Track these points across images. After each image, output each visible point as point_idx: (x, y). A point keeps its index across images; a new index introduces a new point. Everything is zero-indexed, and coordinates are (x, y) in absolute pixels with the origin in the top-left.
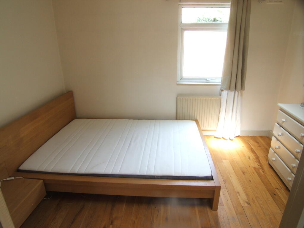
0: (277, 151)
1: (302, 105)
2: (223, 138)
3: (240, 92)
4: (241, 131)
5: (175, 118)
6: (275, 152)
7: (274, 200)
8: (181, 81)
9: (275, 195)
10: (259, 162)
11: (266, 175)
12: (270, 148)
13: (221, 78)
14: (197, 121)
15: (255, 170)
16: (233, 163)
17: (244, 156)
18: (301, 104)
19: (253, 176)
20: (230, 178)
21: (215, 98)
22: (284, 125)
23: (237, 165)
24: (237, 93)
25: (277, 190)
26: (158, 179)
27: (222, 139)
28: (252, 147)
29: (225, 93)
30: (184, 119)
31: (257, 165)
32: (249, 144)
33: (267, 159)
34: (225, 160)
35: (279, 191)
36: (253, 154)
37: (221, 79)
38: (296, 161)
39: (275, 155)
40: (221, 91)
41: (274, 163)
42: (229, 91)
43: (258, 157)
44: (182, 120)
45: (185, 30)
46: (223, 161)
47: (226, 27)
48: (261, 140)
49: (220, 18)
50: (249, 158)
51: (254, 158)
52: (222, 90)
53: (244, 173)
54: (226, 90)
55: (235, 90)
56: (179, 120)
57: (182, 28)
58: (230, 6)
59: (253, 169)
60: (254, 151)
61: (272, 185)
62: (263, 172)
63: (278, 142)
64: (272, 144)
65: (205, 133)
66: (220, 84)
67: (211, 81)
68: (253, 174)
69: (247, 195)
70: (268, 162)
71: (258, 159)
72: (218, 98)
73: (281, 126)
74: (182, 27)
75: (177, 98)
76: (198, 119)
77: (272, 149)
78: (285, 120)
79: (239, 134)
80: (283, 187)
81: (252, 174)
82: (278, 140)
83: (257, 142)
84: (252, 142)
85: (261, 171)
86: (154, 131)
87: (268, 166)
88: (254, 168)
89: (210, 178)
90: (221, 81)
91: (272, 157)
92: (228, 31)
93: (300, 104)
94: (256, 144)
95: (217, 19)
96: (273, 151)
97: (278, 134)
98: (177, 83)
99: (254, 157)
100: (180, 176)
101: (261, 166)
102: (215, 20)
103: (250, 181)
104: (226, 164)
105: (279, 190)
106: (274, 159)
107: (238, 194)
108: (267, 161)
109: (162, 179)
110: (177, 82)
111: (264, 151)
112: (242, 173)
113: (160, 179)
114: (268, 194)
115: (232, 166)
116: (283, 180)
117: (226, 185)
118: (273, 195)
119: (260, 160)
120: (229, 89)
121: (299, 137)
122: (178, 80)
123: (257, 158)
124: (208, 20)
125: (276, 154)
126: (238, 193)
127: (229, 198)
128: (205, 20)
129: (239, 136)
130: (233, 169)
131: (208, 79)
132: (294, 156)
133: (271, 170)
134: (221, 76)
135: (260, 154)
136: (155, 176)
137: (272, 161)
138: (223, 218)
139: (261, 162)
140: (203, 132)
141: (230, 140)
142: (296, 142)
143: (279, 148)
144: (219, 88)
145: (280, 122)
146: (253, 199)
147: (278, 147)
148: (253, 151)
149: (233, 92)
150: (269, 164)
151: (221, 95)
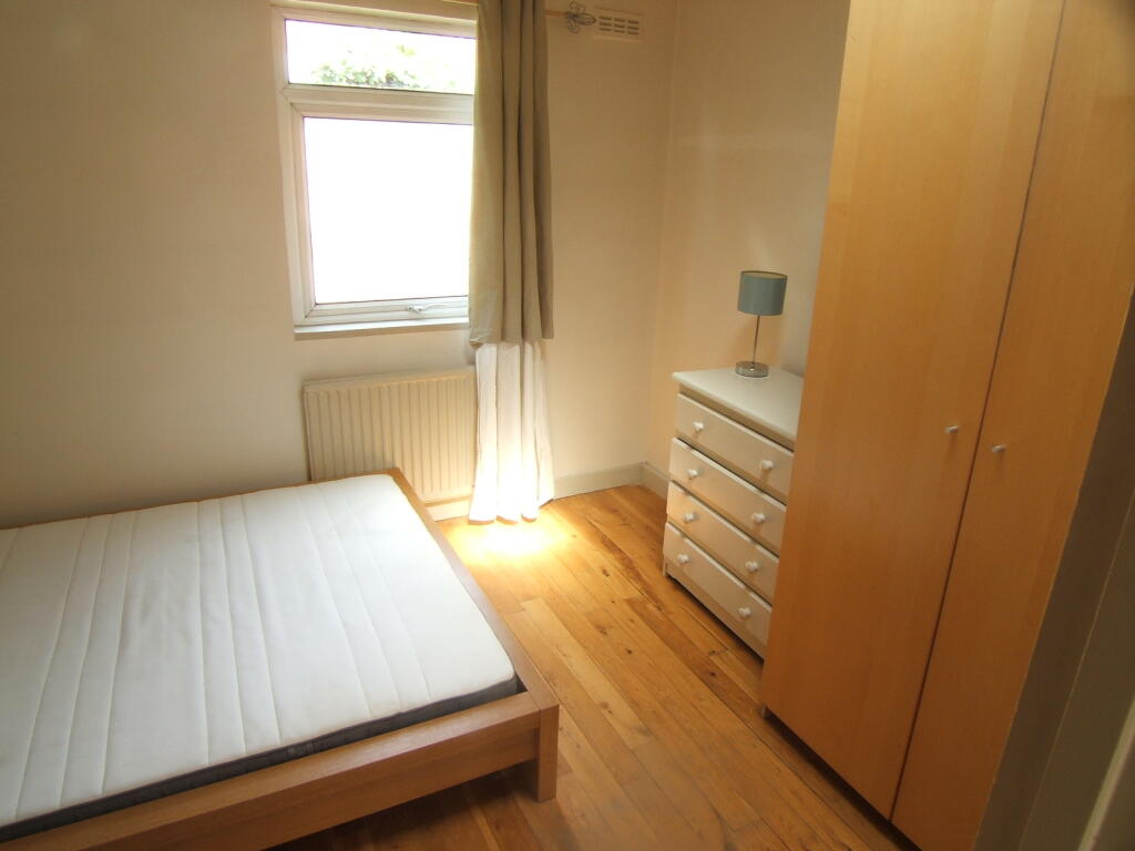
0: (691, 529)
1: (741, 369)
2: (500, 519)
3: (536, 344)
4: (558, 483)
5: (305, 476)
6: (684, 535)
7: (716, 694)
8: (308, 321)
9: (713, 674)
10: (638, 577)
11: (671, 616)
12: (667, 524)
13: (467, 299)
14: (397, 475)
15: (633, 608)
16: (557, 604)
17: (587, 568)
18: (738, 365)
19: (633, 630)
20: (564, 659)
21: (454, 377)
22: (701, 441)
23: (572, 605)
24: (528, 347)
25: (714, 659)
26: (307, 754)
27: (497, 523)
28: (604, 531)
29: (487, 355)
30: (345, 476)
31: (634, 592)
32: (590, 523)
33: (659, 561)
34: (529, 597)
35: (721, 659)
36: (611, 555)
37: (467, 304)
38: (757, 550)
39: (687, 545)
40: (471, 349)
41: (685, 570)
42: (503, 344)
43: (631, 561)
44: (336, 477)
45: (305, 114)
46: (523, 604)
47: (469, 109)
48: (621, 500)
49: (413, 77)
50: (605, 572)
51: (620, 566)
52: (477, 345)
53: (602, 630)
54: (490, 341)
55: (521, 340)
56: (324, 479)
57: (292, 104)
58: (475, 34)
59: (626, 608)
60: (611, 542)
61: (697, 643)
62: (660, 609)
63: (691, 498)
64: (670, 510)
65: (437, 513)
66: (466, 320)
67: (431, 311)
68: (629, 622)
69: (634, 704)
70: (664, 573)
71: (633, 568)
72: (464, 377)
73: (693, 448)
74: (292, 100)
75: (302, 393)
76: (398, 465)
77: (673, 525)
78: (704, 423)
79: (549, 493)
80: (727, 642)
81: (629, 627)
82: (688, 492)
83: (615, 511)
84: (597, 513)
85: (651, 607)
86: (226, 549)
87: (668, 584)
88: (630, 602)
89: (515, 687)
90: (470, 310)
91: (677, 550)
92: (476, 125)
93: (734, 368)
94: (611, 518)
95: (400, 77)
96: (678, 533)
97: (689, 474)
98: (298, 331)
99: (617, 564)
100: (399, 715)
101: (648, 590)
102: (390, 79)
103: (630, 652)
104: (537, 614)
105: (718, 654)
106: (685, 558)
107: (605, 712)
108: (661, 569)
109: (322, 750)
110: (296, 326)
111: (642, 538)
112: (596, 633)
113: (315, 752)
114: (694, 679)
115: (557, 615)
116: (723, 620)
117: (557, 690)
118: (709, 676)
119: (639, 569)
120: (502, 336)
121: (756, 474)
122: (299, 317)
123: (629, 566)
124: (364, 79)
125: (687, 541)
126: (605, 706)
127: (581, 735)
128: (352, 78)
129: (551, 501)
130: (566, 626)
131: (416, 308)
132: (749, 536)
133: (679, 595)
134: (467, 293)
135: (636, 550)
136: (292, 746)
137: (678, 565)
138: (583, 815)
139: (644, 577)
140: (430, 509)
141: (525, 523)
142: (749, 491)
143: (697, 517)
144: (464, 336)
145: (689, 434)
146: (654, 712)
147: (690, 516)
148: (609, 546)
149: (517, 348)
150: (669, 577)
151: (472, 362)
